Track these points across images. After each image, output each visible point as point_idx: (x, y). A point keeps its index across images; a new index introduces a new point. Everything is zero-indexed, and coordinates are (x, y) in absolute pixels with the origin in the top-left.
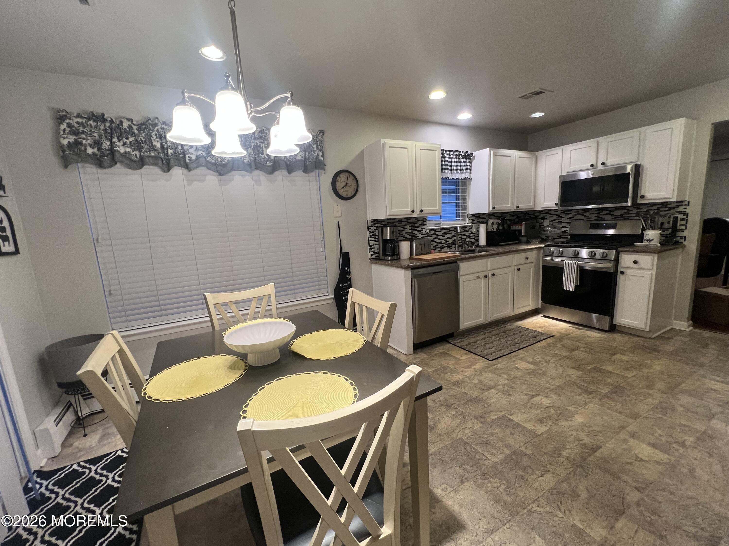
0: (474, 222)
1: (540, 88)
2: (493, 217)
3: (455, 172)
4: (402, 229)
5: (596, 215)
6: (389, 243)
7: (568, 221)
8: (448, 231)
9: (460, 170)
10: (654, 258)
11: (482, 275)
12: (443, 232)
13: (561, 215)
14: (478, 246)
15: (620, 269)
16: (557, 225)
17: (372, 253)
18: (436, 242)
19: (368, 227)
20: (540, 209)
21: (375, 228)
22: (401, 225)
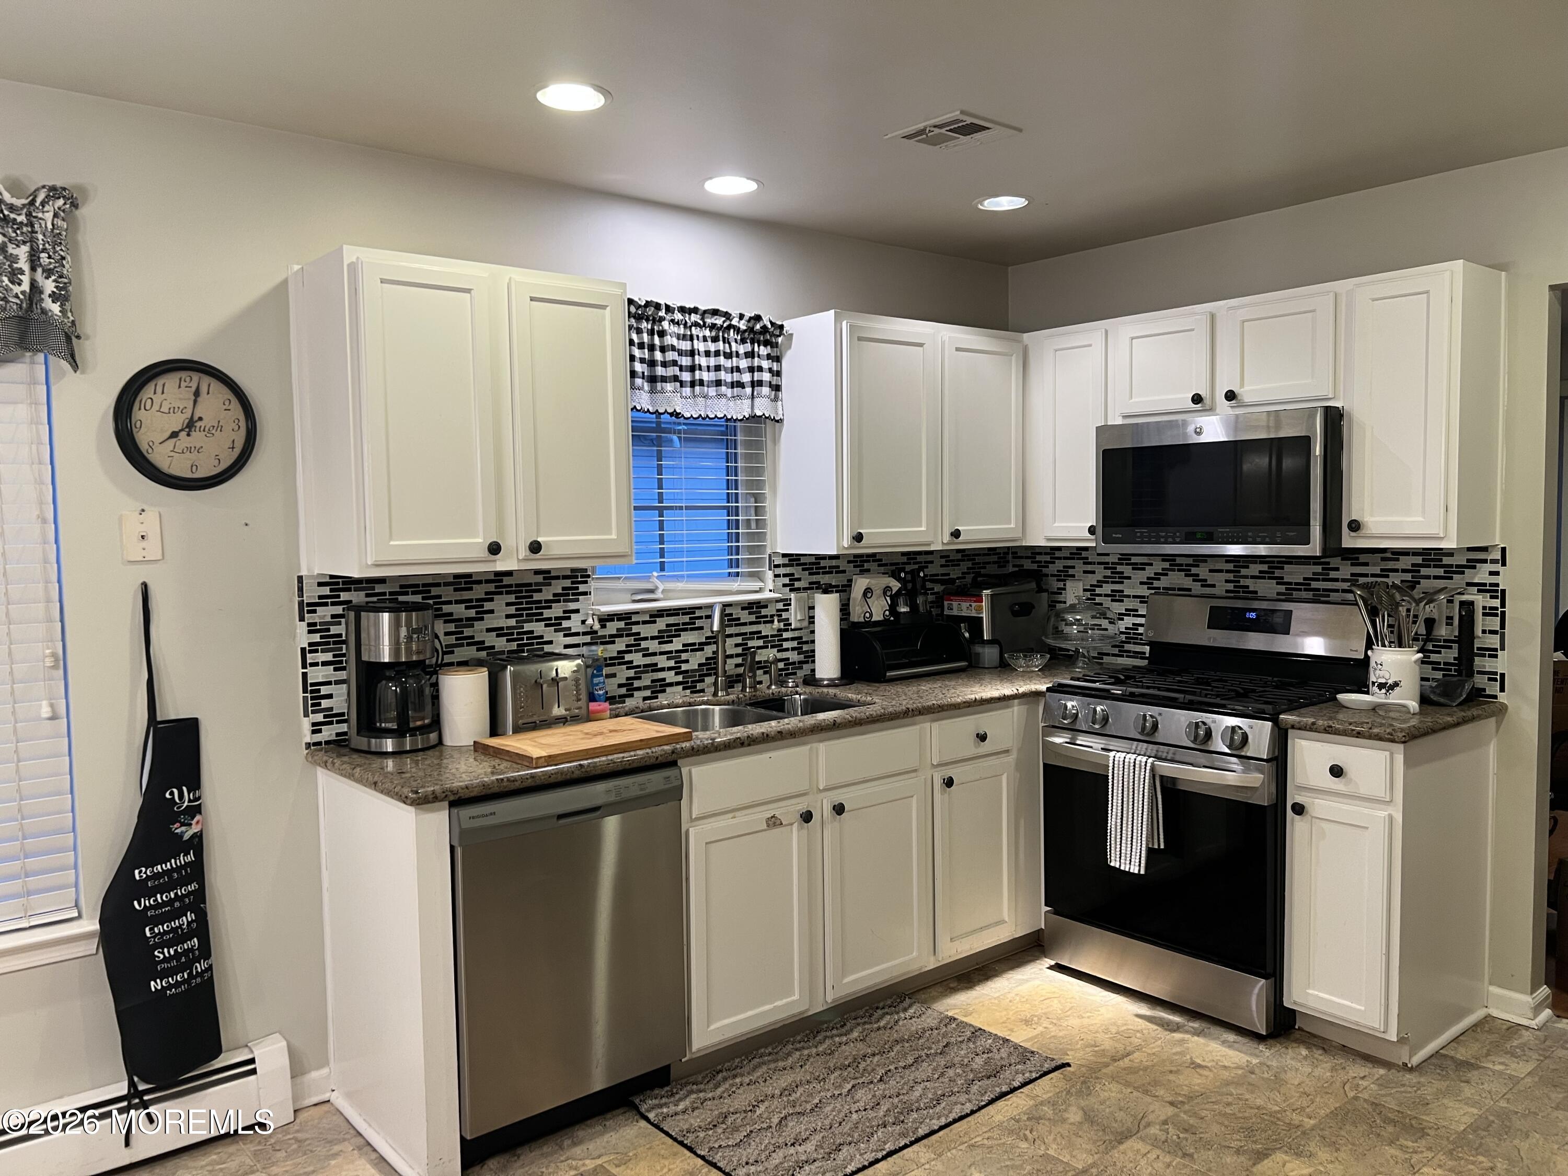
0: (797, 584)
1: (962, 112)
2: (873, 566)
3: (712, 391)
4: (472, 613)
5: (1231, 576)
6: (390, 679)
7: (1144, 591)
8: (686, 619)
9: (733, 385)
10: (1392, 755)
11: (789, 811)
12: (661, 624)
13: (1119, 568)
14: (811, 680)
15: (1293, 797)
16: (1107, 602)
17: (319, 717)
18: (630, 665)
19: (301, 604)
20: (1043, 543)
21: (339, 610)
22: (466, 595)
